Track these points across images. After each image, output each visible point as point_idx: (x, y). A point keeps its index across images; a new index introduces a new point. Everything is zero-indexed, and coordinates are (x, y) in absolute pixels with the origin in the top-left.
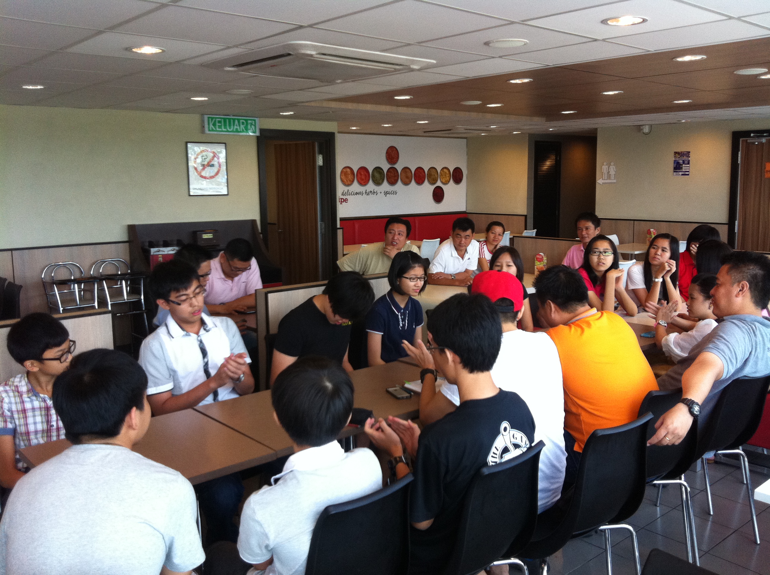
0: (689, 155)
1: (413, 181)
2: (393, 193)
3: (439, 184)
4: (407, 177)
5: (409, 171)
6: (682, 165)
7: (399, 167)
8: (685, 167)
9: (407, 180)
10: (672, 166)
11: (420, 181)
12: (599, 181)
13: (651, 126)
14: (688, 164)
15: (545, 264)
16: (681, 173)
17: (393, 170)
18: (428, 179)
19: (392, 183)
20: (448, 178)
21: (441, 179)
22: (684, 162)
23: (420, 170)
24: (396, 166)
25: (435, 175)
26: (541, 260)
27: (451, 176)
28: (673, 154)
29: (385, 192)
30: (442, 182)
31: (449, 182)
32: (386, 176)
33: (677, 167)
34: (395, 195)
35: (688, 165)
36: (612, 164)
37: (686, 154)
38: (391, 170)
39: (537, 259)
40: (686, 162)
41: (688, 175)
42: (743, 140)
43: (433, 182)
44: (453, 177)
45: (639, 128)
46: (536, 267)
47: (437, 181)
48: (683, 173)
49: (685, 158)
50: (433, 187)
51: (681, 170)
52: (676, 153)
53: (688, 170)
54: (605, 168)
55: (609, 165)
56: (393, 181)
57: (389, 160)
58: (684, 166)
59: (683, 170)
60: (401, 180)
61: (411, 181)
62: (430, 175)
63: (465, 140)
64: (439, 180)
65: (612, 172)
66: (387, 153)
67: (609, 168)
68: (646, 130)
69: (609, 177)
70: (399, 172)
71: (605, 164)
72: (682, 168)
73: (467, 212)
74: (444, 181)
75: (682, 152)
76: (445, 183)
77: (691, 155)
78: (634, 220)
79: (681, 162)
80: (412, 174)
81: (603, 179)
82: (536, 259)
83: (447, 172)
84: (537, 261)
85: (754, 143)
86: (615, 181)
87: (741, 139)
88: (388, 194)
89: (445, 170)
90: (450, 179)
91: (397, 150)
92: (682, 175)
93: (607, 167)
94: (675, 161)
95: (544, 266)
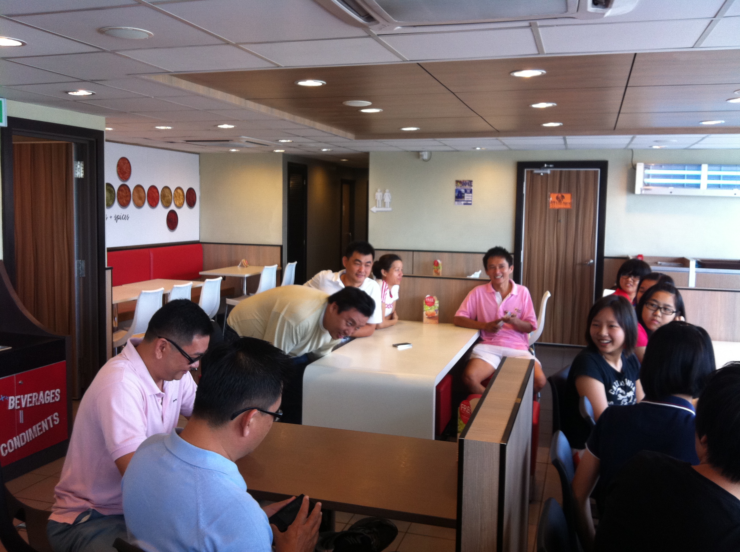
0: (471, 184)
1: (146, 204)
2: (125, 218)
3: (173, 207)
4: (140, 198)
5: (142, 190)
6: (464, 194)
7: (131, 184)
8: (467, 197)
9: (140, 202)
10: (453, 194)
11: (153, 204)
12: (373, 209)
13: (431, 153)
14: (471, 192)
15: (437, 308)
16: (463, 202)
17: (124, 188)
18: (161, 201)
19: (124, 204)
20: (182, 201)
21: (175, 201)
22: (466, 191)
23: (153, 188)
24: (128, 183)
25: (168, 196)
26: (432, 304)
27: (184, 198)
28: (454, 183)
29: (116, 217)
30: (176, 205)
31: (183, 205)
32: (117, 196)
33: (459, 196)
34: (127, 220)
35: (470, 195)
36: (387, 190)
37: (468, 183)
38: (123, 188)
39: (426, 302)
40: (468, 191)
41: (471, 204)
42: (527, 171)
43: (167, 205)
44: (186, 201)
45: (418, 154)
46: (424, 313)
47: (171, 203)
48: (465, 202)
49: (467, 187)
50: (167, 211)
51: (464, 200)
52: (457, 182)
53: (470, 200)
54: (379, 195)
55: (384, 192)
56: (124, 201)
57: (121, 176)
58: (466, 195)
59: (466, 199)
60: (134, 201)
61: (144, 203)
62: (164, 196)
63: (197, 156)
64: (173, 203)
65: (387, 200)
66: (118, 165)
67: (383, 195)
68: (426, 156)
69: (384, 204)
70: (132, 190)
71: (379, 190)
72: (463, 197)
73: (201, 241)
74: (178, 204)
75: (463, 181)
76: (179, 207)
77: (474, 184)
78: (413, 251)
79: (463, 191)
80: (145, 193)
81: (376, 207)
82: (424, 303)
83: (181, 193)
84: (426, 306)
85: (539, 174)
86: (390, 209)
87: (525, 170)
88: (119, 219)
89: (179, 191)
90: (184, 202)
91: (129, 162)
92: (464, 204)
93: (381, 194)
94: (456, 190)
95: (436, 310)
